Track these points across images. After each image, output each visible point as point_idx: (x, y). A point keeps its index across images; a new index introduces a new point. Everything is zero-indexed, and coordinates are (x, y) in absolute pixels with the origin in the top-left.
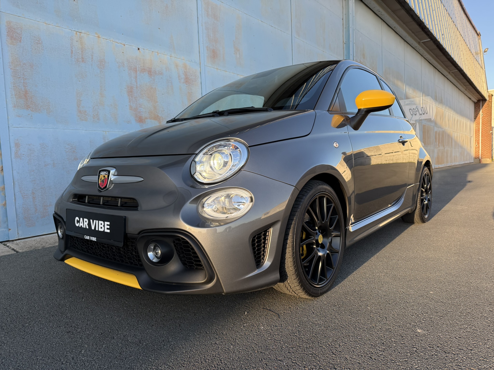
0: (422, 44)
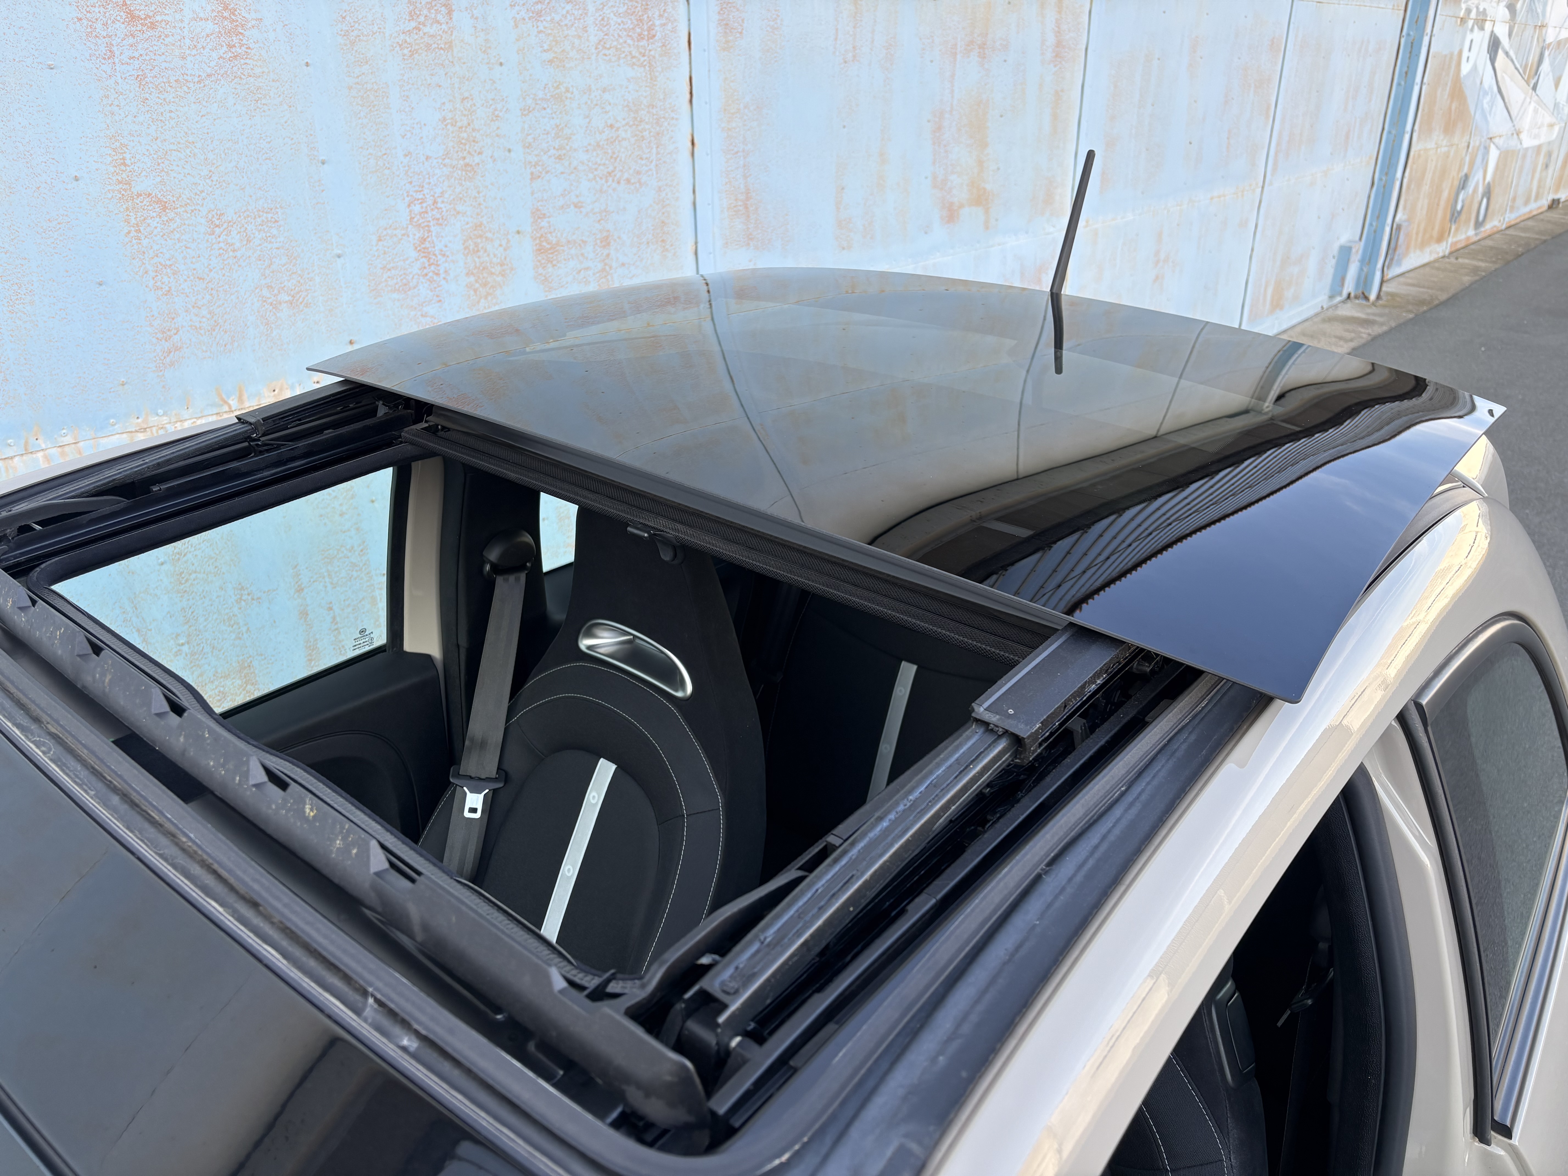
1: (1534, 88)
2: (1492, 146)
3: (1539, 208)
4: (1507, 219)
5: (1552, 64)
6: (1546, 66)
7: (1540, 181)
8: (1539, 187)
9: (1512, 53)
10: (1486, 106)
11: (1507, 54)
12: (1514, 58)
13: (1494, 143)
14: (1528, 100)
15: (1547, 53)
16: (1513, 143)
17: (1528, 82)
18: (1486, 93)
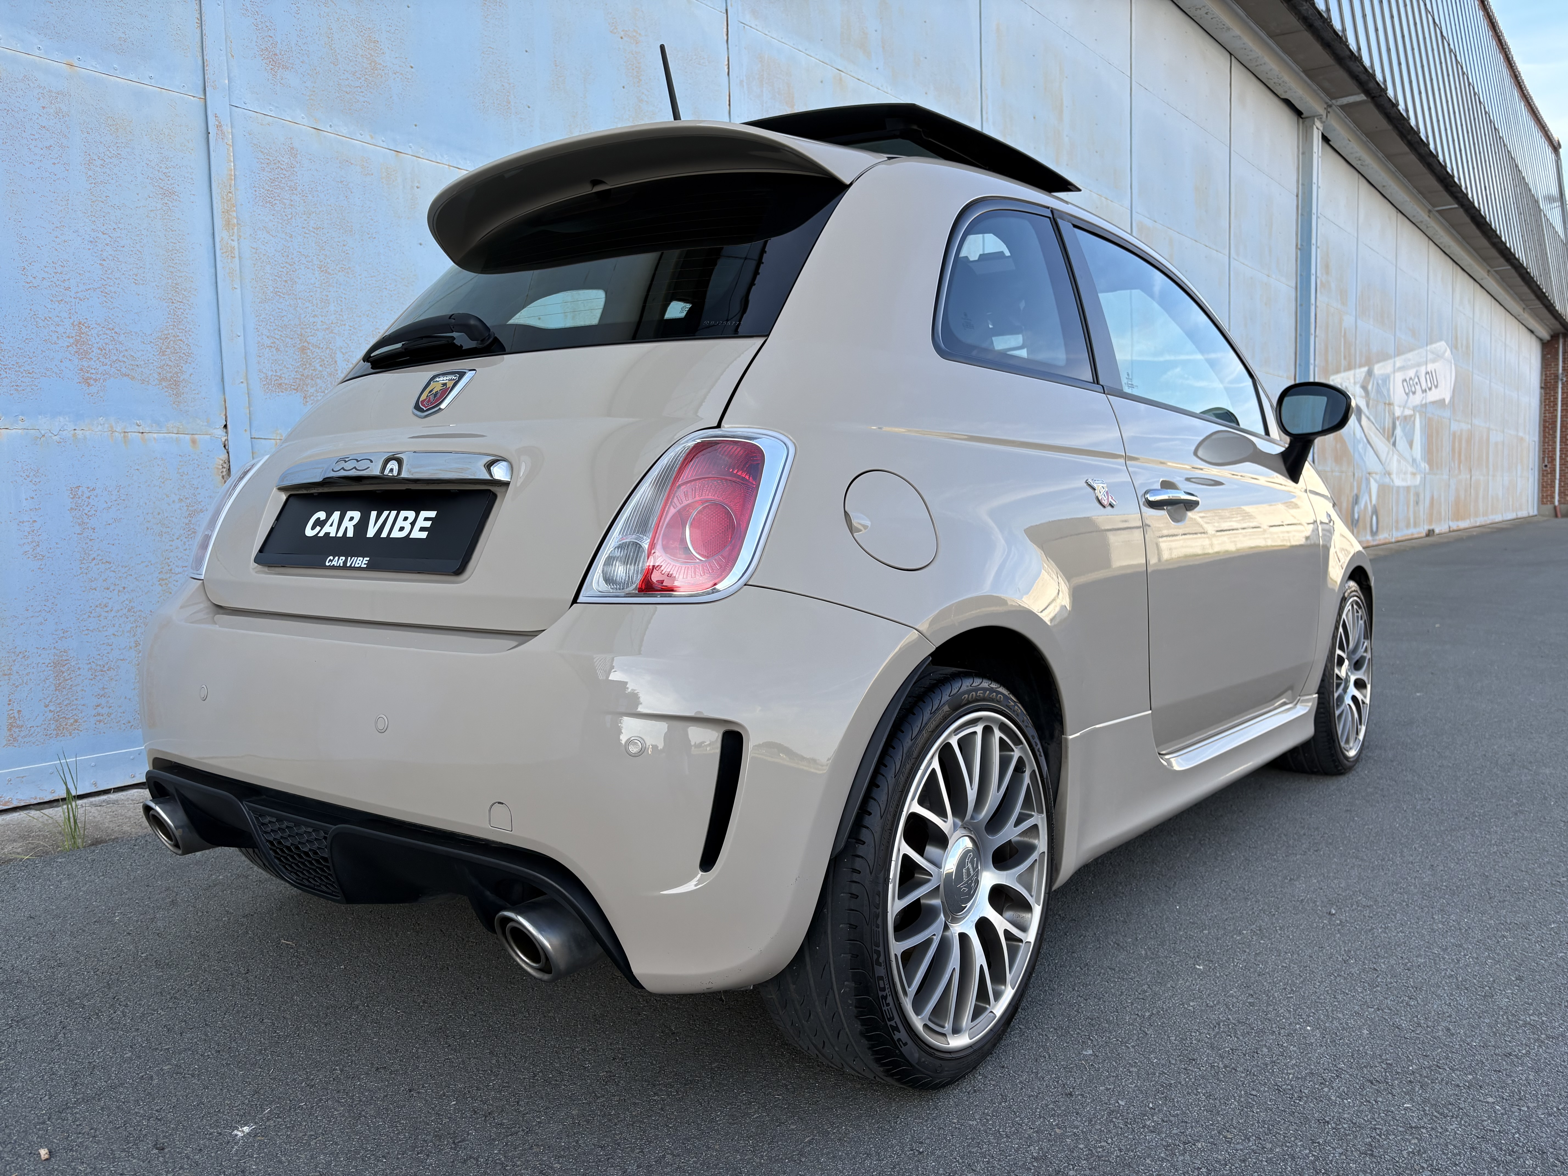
0: (1437, 215)
1: (1394, 444)
2: (1372, 480)
3: (1418, 533)
4: (1394, 535)
5: (1403, 430)
6: (1399, 431)
7: (1415, 513)
8: (1415, 518)
9: (1371, 418)
10: (1361, 450)
11: (1368, 418)
12: (1374, 421)
13: (1373, 478)
14: (1391, 452)
15: (1398, 423)
16: (1387, 480)
17: (1388, 440)
18: (1359, 442)
